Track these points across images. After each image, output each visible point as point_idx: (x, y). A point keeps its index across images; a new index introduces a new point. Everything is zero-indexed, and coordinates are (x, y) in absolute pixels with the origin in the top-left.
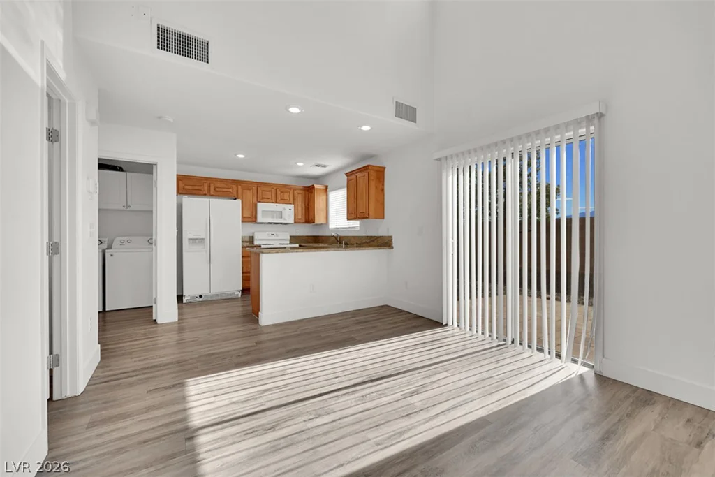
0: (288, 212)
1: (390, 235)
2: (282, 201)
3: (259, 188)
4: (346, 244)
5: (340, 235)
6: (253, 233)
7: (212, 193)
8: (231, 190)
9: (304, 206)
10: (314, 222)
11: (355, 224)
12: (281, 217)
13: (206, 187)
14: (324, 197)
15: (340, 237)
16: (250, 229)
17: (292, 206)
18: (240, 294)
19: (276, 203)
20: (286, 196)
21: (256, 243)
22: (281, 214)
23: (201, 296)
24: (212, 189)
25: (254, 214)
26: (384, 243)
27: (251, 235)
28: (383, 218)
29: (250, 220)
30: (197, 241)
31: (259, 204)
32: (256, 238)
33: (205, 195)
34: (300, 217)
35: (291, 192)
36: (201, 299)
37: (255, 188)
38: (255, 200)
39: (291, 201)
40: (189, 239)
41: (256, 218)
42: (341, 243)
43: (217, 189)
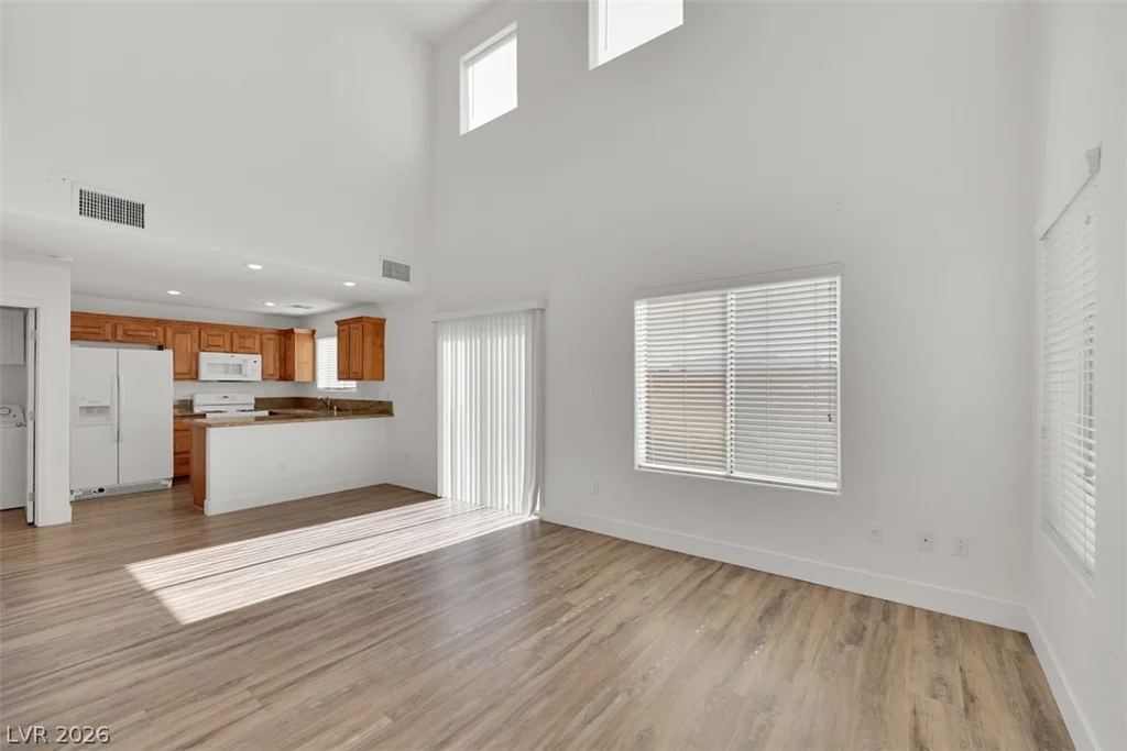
0: (252, 365)
1: (390, 400)
2: (242, 350)
3: (202, 333)
4: (338, 410)
5: (330, 397)
6: (192, 395)
7: (119, 338)
8: (154, 334)
9: (278, 356)
10: (293, 380)
11: (352, 384)
12: (241, 373)
13: (108, 329)
14: (310, 345)
15: (331, 400)
16: (186, 390)
17: (258, 358)
18: (170, 484)
19: (232, 352)
20: (249, 342)
21: (197, 410)
22: (239, 368)
23: (101, 490)
24: (120, 332)
25: (194, 370)
26: (384, 409)
27: (189, 398)
28: (383, 379)
29: (186, 376)
30: (95, 410)
31: (203, 355)
32: (197, 401)
33: (107, 340)
34: (271, 372)
35: (257, 337)
36: (101, 494)
37: (196, 332)
38: (196, 349)
39: (257, 349)
40: (81, 408)
41: (197, 374)
42: (332, 408)
43: (129, 333)
